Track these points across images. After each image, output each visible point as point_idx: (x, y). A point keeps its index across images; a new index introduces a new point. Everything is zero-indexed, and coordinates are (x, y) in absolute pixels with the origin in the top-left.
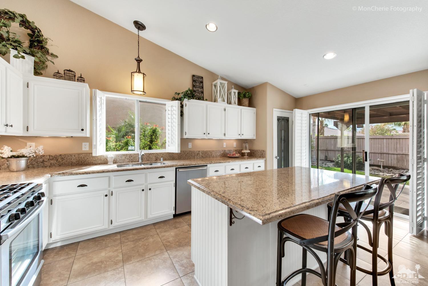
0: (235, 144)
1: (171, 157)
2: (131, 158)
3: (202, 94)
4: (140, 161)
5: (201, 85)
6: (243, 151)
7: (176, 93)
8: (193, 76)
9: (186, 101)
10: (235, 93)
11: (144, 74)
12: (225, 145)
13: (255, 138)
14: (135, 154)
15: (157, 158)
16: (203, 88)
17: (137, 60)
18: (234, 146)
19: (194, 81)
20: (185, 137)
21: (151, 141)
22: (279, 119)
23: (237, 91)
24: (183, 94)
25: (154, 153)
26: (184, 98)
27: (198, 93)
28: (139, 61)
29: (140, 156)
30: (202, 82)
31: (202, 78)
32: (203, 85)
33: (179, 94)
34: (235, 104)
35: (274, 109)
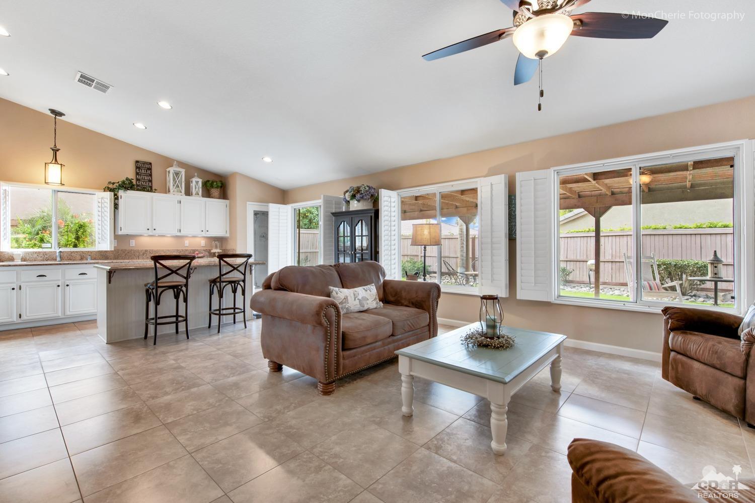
0: (203, 242)
1: (103, 256)
2: (46, 256)
3: (150, 183)
4: (58, 259)
5: (149, 172)
6: (212, 251)
7: (110, 183)
8: (137, 162)
9: (121, 193)
10: (197, 182)
11: (61, 165)
12: (187, 242)
13: (228, 235)
14: (51, 252)
15: (83, 257)
16: (151, 175)
17: (53, 150)
18: (202, 245)
19: (137, 168)
20: (120, 233)
21: (77, 238)
22: (256, 214)
23: (200, 181)
24: (117, 184)
25: (79, 252)
26: (119, 189)
27: (144, 182)
28: (55, 151)
29: (57, 254)
30: (150, 169)
31: (151, 164)
32: (151, 172)
33: (113, 184)
34: (198, 194)
35: (247, 202)
